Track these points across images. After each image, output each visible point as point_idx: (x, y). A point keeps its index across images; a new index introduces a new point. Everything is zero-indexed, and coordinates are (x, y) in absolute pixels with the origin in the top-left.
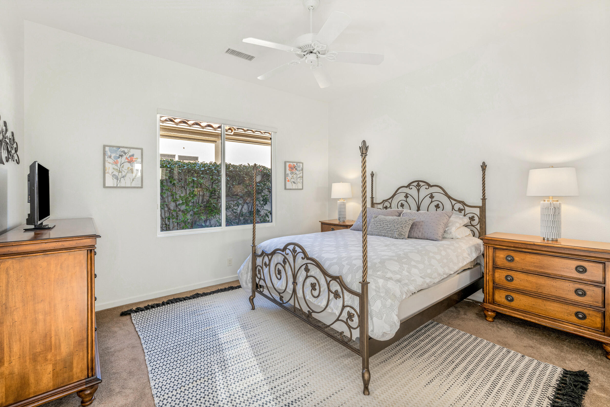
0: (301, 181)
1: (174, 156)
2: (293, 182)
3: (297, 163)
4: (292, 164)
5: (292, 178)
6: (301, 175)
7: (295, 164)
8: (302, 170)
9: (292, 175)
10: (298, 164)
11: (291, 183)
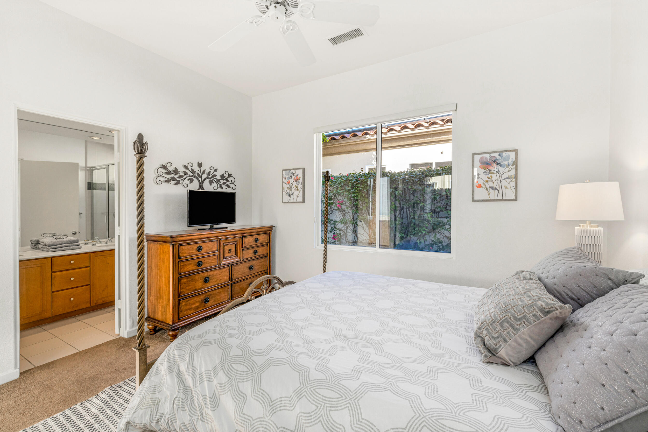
0: (513, 184)
1: (431, 164)
2: (492, 188)
3: (500, 153)
4: (488, 156)
5: (487, 181)
6: (513, 173)
7: (497, 155)
8: (515, 163)
9: (489, 176)
10: (504, 154)
11: (485, 190)
